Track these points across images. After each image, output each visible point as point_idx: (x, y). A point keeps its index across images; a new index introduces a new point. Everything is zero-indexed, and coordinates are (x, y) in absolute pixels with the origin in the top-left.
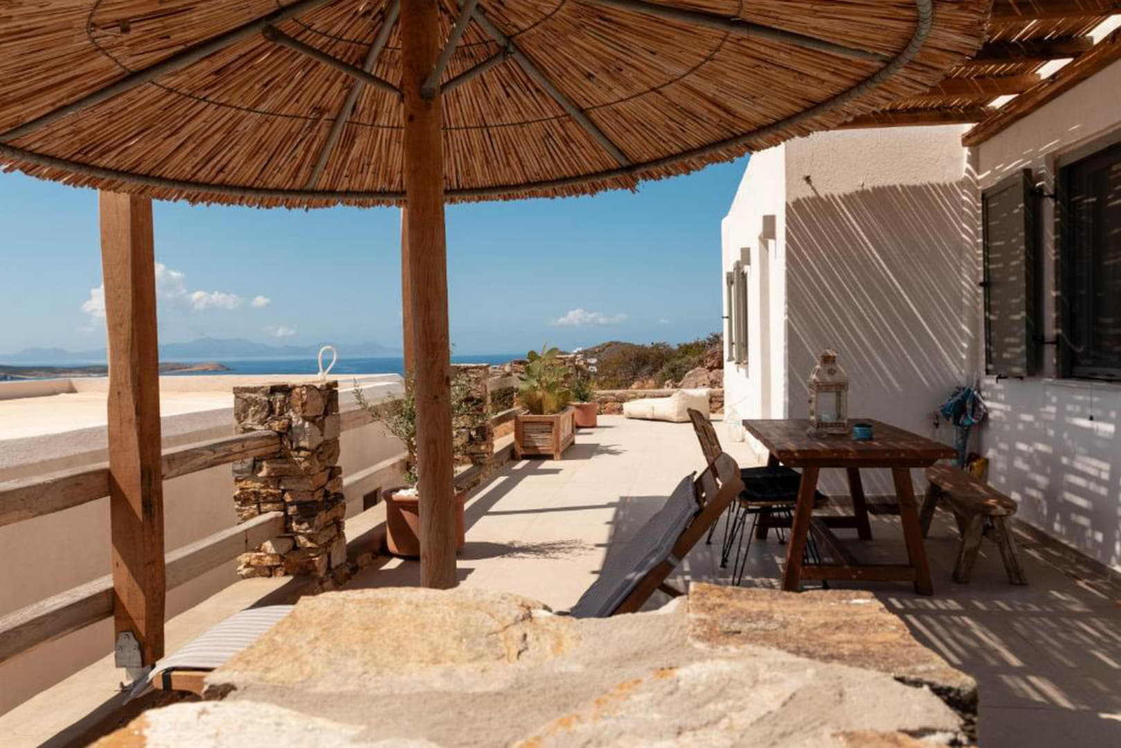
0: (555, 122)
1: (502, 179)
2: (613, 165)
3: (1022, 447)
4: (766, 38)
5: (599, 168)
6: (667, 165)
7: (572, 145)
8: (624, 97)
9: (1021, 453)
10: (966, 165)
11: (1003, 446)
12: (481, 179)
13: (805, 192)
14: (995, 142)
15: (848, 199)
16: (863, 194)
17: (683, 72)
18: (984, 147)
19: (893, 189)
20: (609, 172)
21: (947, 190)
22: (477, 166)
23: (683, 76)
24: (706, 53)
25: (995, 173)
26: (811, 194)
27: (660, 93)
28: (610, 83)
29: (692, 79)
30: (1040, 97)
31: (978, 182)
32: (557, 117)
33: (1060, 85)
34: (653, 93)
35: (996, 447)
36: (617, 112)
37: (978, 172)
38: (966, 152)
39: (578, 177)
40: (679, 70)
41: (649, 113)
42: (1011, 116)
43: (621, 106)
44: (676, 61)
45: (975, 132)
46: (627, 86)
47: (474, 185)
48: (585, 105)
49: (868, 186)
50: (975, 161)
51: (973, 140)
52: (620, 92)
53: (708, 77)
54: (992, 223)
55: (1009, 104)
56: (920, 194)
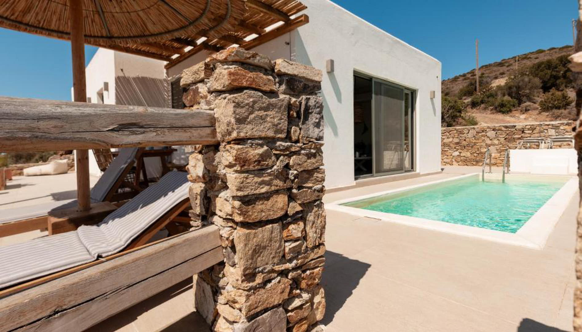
0: (91, 12)
1: (61, 29)
2: (104, 35)
3: (183, 156)
4: (166, 6)
5: (100, 35)
6: (121, 40)
7: (94, 23)
8: (118, 12)
9: (183, 158)
10: (165, 75)
11: (178, 158)
12: (53, 27)
13: (121, 74)
14: (173, 68)
15: (134, 79)
16: (138, 78)
17: (139, 9)
18: (170, 70)
19: (146, 78)
20: (102, 37)
21: (160, 80)
22: (54, 20)
23: (139, 11)
24: (149, 6)
25: (173, 78)
26: (123, 75)
27: (130, 14)
28: (116, 5)
29: (141, 13)
30: (186, 56)
31: (169, 80)
32: (93, 11)
33: (191, 53)
34: (128, 14)
35: (176, 159)
36: (114, 16)
37: (169, 77)
38: (165, 71)
39: (91, 36)
40: (137, 8)
41: (123, 20)
42: (178, 61)
43: (115, 14)
44: (139, 5)
45: (168, 64)
46: (121, 8)
47: (49, 28)
48: (104, 10)
49: (140, 76)
50: (167, 73)
51: (168, 67)
52: (118, 9)
53: (146, 13)
54: (174, 92)
55: (178, 58)
56: (154, 81)
